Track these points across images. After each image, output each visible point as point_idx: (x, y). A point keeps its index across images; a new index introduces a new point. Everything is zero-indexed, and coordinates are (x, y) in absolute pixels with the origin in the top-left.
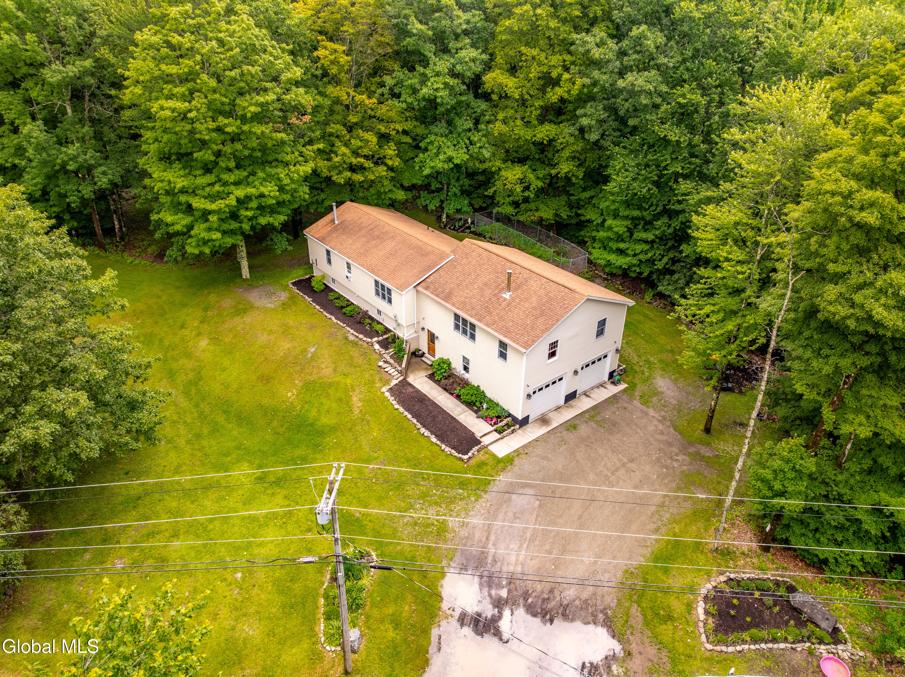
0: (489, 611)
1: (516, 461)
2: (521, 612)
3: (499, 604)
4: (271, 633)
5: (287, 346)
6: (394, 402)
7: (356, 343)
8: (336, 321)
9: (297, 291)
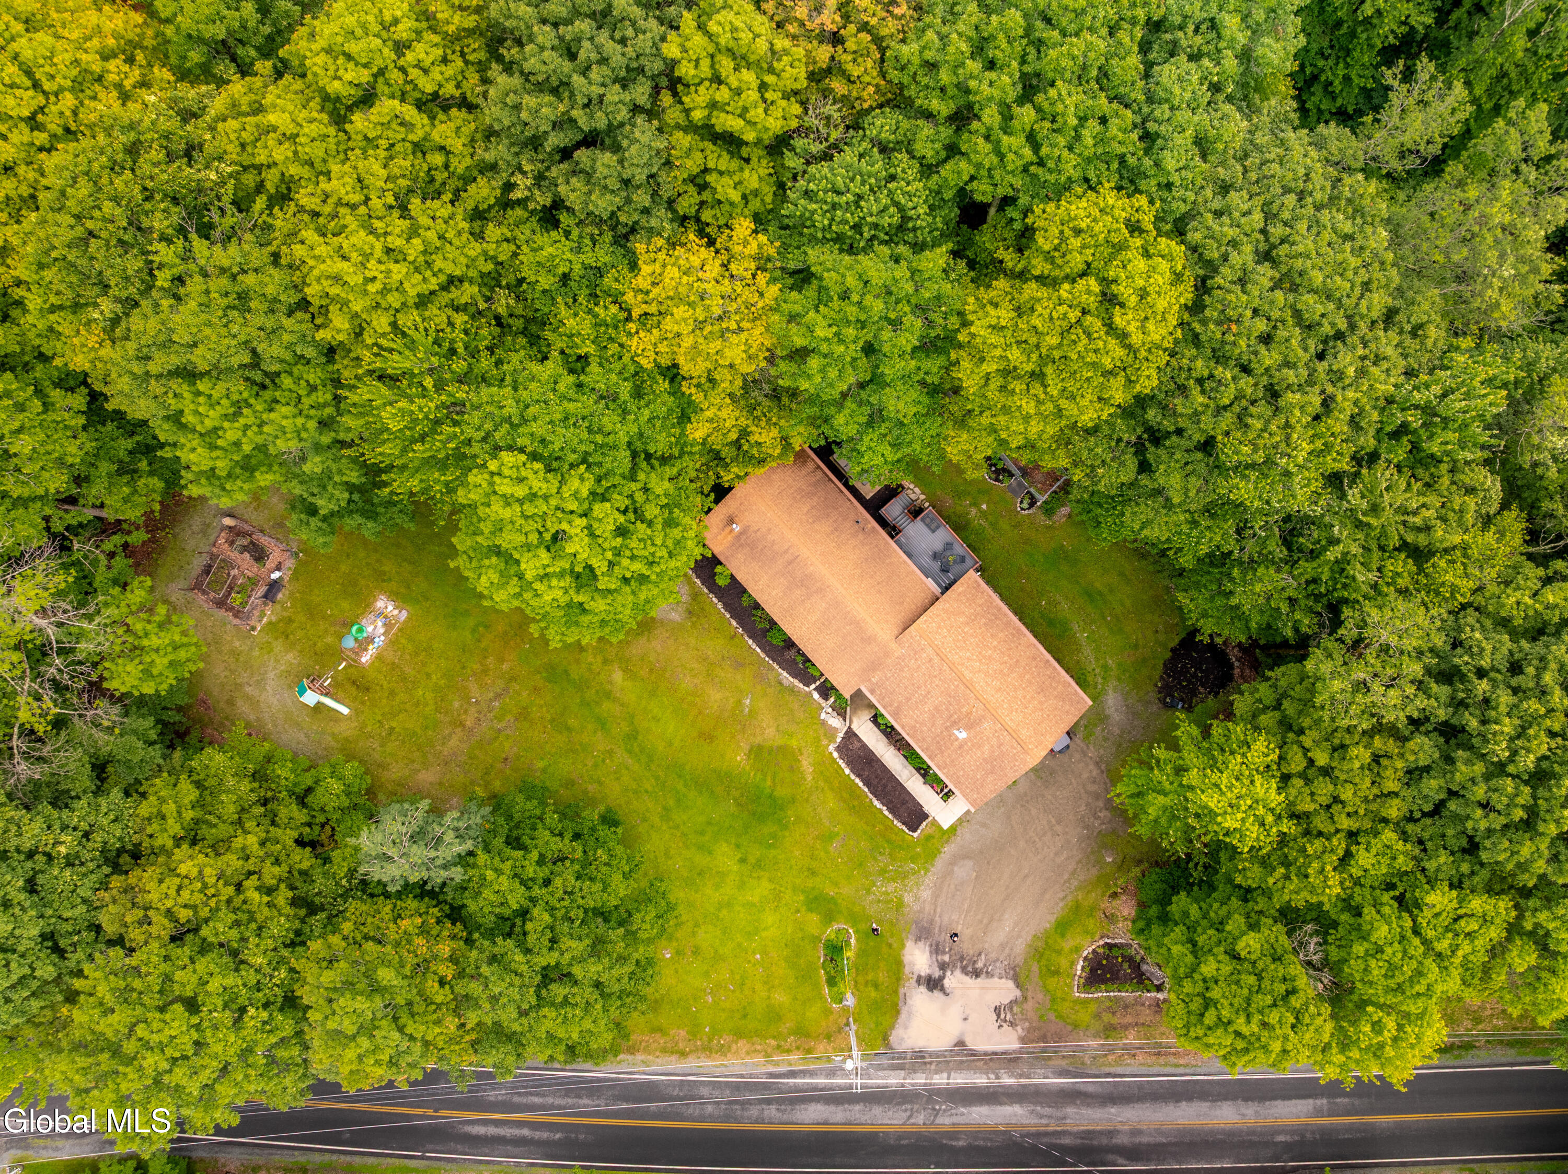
0: (937, 973)
1: (959, 832)
2: (958, 972)
3: (943, 966)
4: (795, 999)
5: (718, 696)
6: (843, 765)
7: (792, 690)
8: (763, 655)
9: (698, 581)
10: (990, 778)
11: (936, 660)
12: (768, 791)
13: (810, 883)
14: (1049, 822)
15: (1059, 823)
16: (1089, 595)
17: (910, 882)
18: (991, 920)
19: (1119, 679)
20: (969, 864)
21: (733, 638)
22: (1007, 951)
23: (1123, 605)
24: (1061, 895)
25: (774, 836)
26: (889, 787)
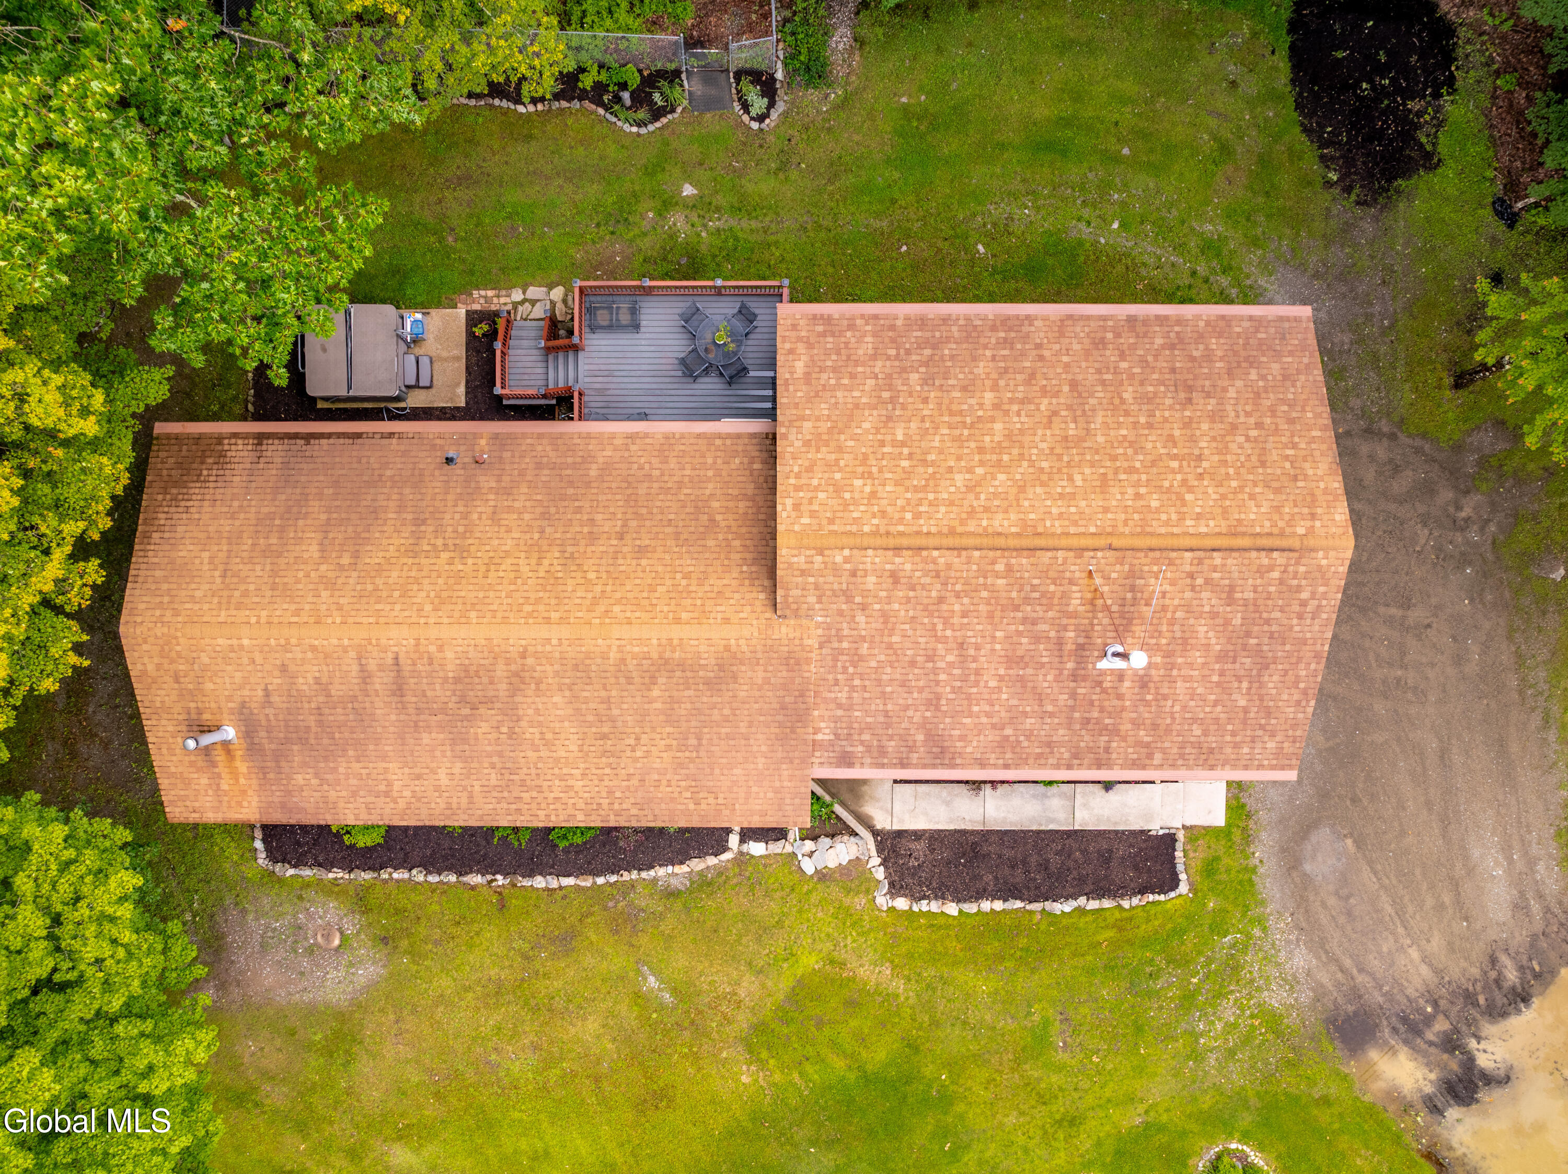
0: (1454, 1065)
1: (1250, 802)
2: (1486, 1027)
3: (1450, 1043)
5: (593, 1025)
6: (935, 906)
7: (702, 883)
8: (586, 882)
9: (337, 874)
10: (1272, 681)
11: (906, 564)
12: (852, 1076)
13: (1085, 1143)
14: (1389, 621)
15: (1406, 604)
16: (1049, 146)
17: (1252, 963)
18: (1455, 885)
19: (1255, 242)
20: (1323, 835)
21: (502, 905)
22: (1536, 907)
23: (1124, 100)
24: (1536, 720)
25: (942, 1133)
26: (1055, 861)
